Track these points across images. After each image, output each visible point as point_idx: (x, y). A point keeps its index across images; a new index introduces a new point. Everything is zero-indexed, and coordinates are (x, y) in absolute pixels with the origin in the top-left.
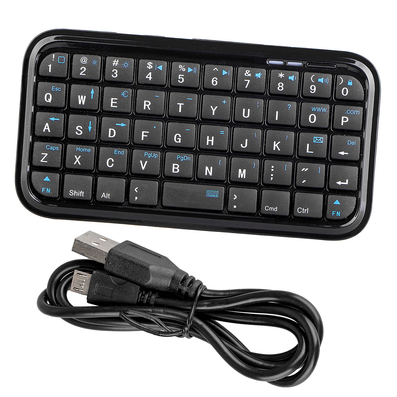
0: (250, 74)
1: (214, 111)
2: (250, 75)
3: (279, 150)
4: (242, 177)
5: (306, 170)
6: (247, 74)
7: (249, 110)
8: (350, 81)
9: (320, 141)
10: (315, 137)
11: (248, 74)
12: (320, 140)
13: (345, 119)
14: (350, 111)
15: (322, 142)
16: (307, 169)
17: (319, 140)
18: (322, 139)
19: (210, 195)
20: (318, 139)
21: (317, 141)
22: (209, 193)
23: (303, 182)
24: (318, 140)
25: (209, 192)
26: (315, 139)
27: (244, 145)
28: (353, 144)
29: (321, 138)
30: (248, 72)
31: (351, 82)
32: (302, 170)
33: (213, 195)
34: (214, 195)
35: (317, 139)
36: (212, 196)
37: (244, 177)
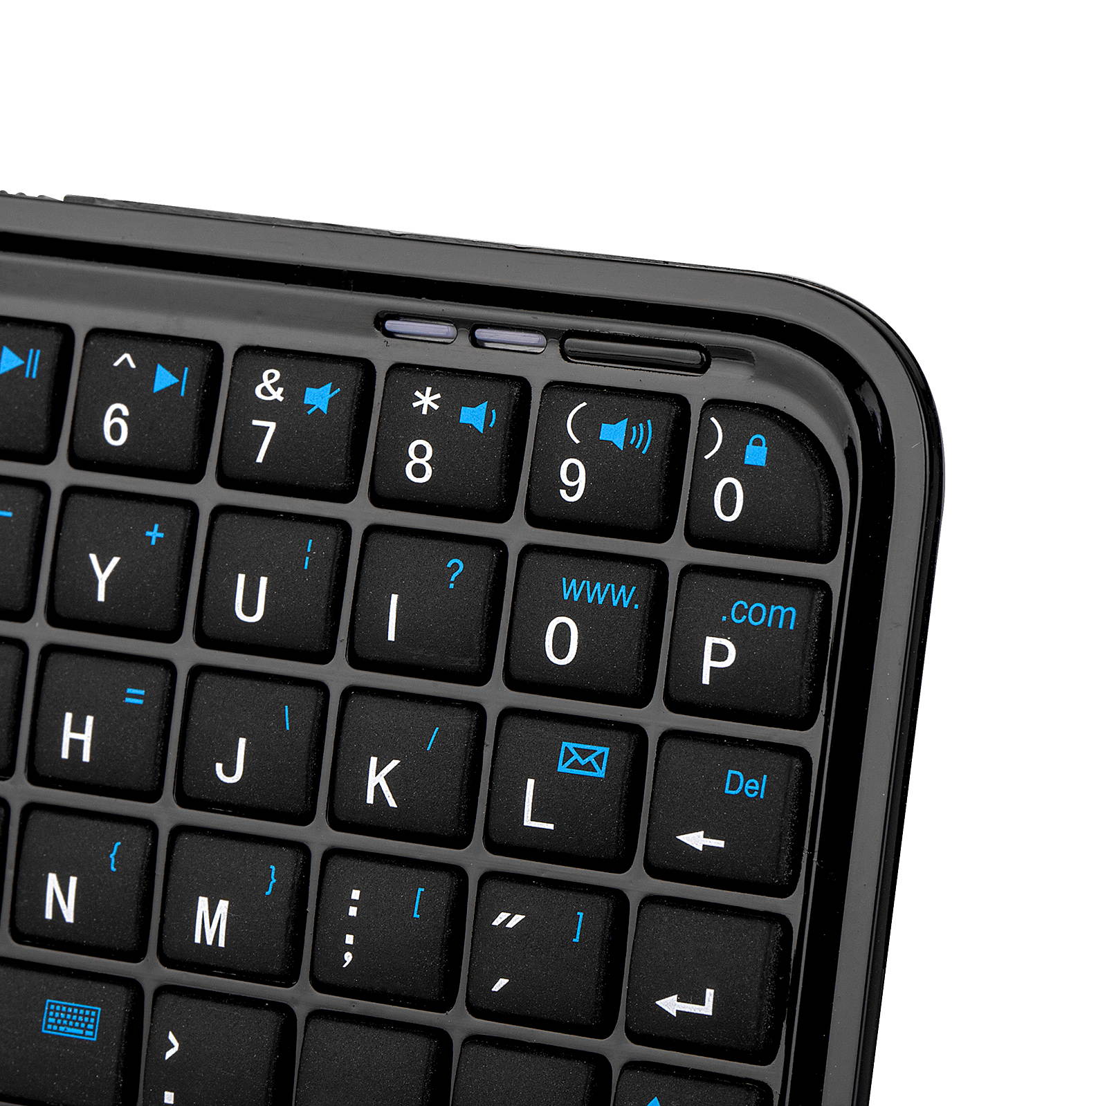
0: (281, 390)
1: (102, 578)
2: (277, 395)
3: (392, 803)
4: (210, 942)
5: (510, 925)
6: (265, 387)
7: (264, 581)
8: (758, 443)
9: (589, 767)
10: (571, 746)
11: (271, 389)
12: (591, 758)
13: (719, 653)
14: (746, 607)
15: (600, 773)
16: (518, 918)
17: (587, 760)
18: (599, 759)
19: (62, 1028)
20: (584, 753)
21: (576, 765)
22: (53, 1017)
23: (496, 988)
24: (583, 762)
25: (55, 1011)
26: (568, 755)
27: (229, 771)
28: (751, 791)
29: (600, 750)
30: (271, 376)
31: (761, 445)
32: (497, 922)
33: (73, 1027)
34: (79, 1028)
35: (576, 756)
36: (69, 1030)
37: (222, 944)
